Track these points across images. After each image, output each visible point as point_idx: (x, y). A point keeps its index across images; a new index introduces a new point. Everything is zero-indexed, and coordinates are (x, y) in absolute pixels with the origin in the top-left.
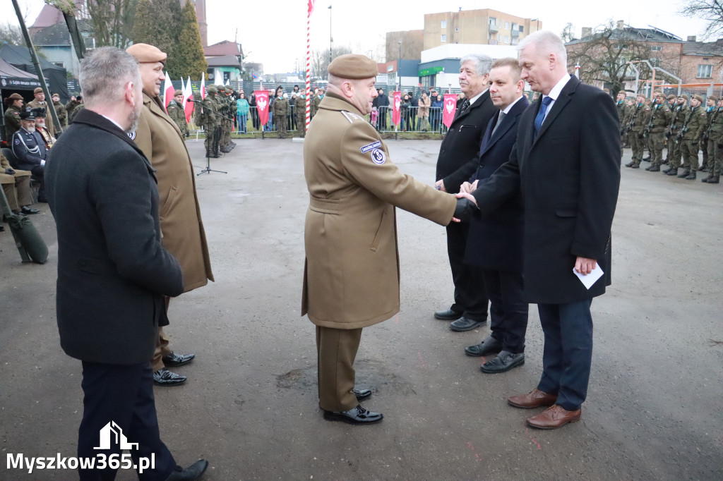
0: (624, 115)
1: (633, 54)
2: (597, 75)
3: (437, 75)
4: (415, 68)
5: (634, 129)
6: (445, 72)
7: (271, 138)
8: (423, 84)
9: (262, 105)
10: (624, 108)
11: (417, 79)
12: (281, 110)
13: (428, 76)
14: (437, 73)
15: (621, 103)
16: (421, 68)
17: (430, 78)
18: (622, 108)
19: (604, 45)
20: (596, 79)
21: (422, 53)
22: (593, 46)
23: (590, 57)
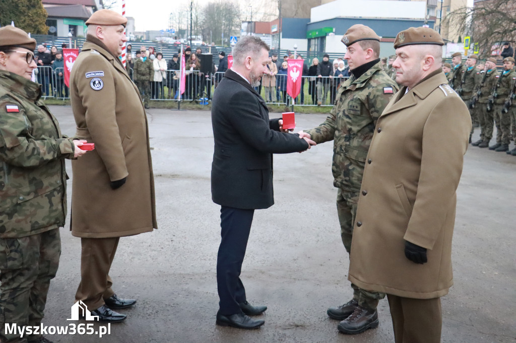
0: (474, 83)
3: (327, 37)
4: (303, 29)
5: (481, 100)
6: (336, 33)
8: (312, 49)
10: (474, 75)
11: (305, 41)
13: (318, 38)
14: (326, 34)
15: (469, 69)
16: (310, 28)
17: (319, 39)
18: (472, 75)
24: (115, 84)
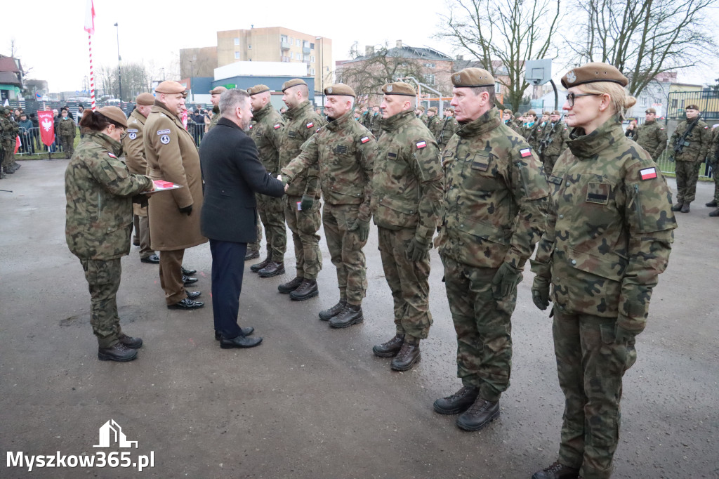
1: (407, 70)
2: (377, 89)
4: (207, 85)
7: (58, 158)
9: (47, 125)
12: (66, 130)
16: (214, 84)
19: (381, 62)
20: (377, 94)
21: (215, 70)
22: (372, 63)
23: (369, 74)
24: (179, 138)
